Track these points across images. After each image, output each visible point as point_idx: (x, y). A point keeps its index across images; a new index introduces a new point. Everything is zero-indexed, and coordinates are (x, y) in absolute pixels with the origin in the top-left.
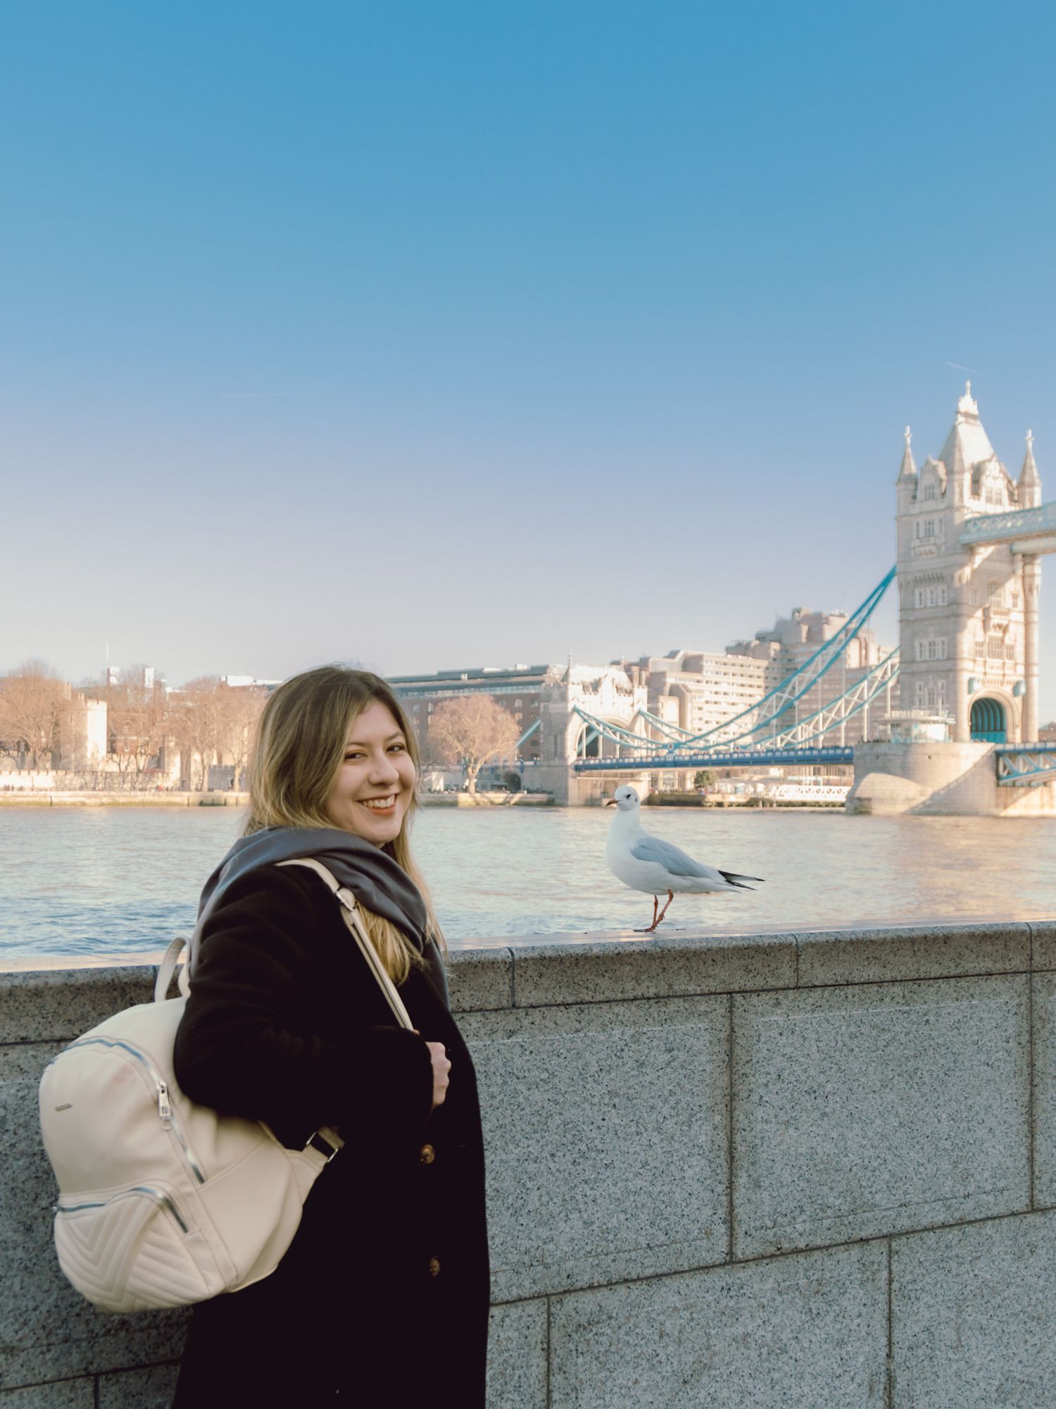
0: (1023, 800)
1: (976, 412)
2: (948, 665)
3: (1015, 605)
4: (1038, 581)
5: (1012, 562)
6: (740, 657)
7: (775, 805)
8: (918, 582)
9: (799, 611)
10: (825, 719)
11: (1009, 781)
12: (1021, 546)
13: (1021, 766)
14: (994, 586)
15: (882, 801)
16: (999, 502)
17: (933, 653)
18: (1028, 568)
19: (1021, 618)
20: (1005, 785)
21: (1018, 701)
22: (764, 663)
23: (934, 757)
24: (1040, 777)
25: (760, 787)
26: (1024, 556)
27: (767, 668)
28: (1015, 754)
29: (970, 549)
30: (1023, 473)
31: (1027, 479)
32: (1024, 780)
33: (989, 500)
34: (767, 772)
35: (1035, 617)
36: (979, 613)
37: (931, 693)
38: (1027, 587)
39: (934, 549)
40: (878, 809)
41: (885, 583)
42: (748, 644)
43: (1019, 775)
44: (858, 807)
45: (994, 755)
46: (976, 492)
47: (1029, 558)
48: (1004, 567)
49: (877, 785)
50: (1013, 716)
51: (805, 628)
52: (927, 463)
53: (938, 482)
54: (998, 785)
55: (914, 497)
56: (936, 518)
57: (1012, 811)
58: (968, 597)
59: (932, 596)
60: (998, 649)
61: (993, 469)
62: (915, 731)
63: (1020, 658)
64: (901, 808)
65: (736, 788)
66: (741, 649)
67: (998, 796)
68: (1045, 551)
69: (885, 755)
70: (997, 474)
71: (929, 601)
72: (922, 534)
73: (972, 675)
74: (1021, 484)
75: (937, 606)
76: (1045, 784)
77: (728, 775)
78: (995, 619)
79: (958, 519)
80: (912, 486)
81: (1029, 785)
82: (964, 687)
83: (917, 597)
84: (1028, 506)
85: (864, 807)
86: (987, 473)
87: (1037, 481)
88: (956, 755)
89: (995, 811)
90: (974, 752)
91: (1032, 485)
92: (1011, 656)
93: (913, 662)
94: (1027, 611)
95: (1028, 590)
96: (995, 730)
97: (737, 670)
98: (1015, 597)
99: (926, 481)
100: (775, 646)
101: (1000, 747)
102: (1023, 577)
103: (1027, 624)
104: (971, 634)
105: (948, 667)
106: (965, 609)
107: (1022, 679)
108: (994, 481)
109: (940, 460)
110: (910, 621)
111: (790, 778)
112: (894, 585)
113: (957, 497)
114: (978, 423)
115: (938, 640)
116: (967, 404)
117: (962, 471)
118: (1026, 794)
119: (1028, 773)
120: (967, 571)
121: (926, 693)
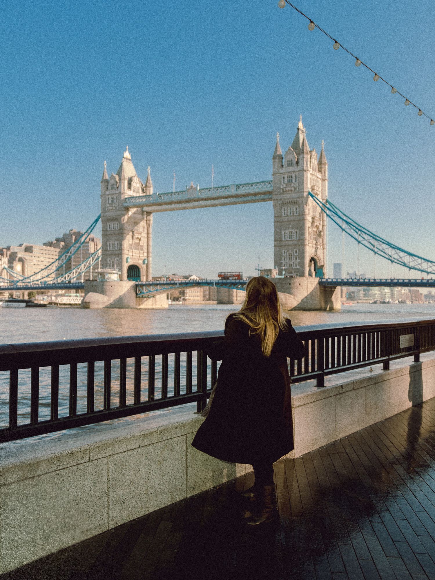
0: (146, 303)
1: (130, 158)
2: (119, 252)
3: (144, 231)
4: (152, 222)
5: (143, 215)
6: (48, 247)
7: (59, 305)
8: (109, 220)
9: (72, 230)
10: (76, 272)
11: (141, 295)
12: (145, 209)
13: (144, 290)
14: (136, 223)
15: (94, 303)
16: (138, 192)
17: (113, 247)
18: (148, 217)
19: (146, 235)
20: (139, 297)
21: (144, 266)
22: (58, 250)
23: (113, 287)
24: (152, 294)
25: (53, 298)
26: (147, 213)
27: (59, 252)
28: (142, 285)
29: (127, 209)
30: (147, 182)
31: (148, 185)
32: (146, 295)
33: (134, 191)
34: (58, 292)
35: (151, 236)
36: (131, 233)
37: (113, 263)
38: (148, 224)
39: (114, 208)
40: (92, 306)
41: (97, 221)
42: (52, 242)
43: (143, 293)
44: (85, 305)
45: (135, 286)
46: (129, 187)
47: (149, 213)
48: (140, 217)
49: (93, 297)
50: (143, 272)
51: (74, 237)
52: (112, 175)
53: (116, 183)
54: (137, 297)
55: (107, 188)
56: (115, 196)
57: (142, 307)
58: (127, 227)
59: (113, 226)
60: (137, 246)
61: (136, 180)
62: (106, 277)
63: (146, 251)
64: (101, 306)
65: (43, 298)
66: (50, 244)
67: (136, 301)
68: (154, 211)
69: (95, 286)
70: (137, 182)
71: (112, 228)
72: (110, 202)
73: (128, 256)
74: (146, 186)
75: (115, 230)
76: (153, 296)
77: (42, 293)
78: (136, 236)
79: (123, 197)
80: (106, 184)
81: (148, 297)
82: (124, 261)
83: (108, 226)
84: (148, 194)
85: (87, 305)
86: (134, 181)
87: (151, 185)
88: (121, 286)
89: (136, 307)
90: (128, 285)
91: (149, 187)
92: (142, 250)
93: (107, 250)
94: (148, 233)
95: (148, 225)
96: (137, 277)
97: (47, 252)
98: (144, 227)
99: (112, 182)
100: (62, 244)
101: (137, 283)
102: (147, 221)
103: (148, 238)
104: (128, 241)
105: (119, 253)
106: (125, 231)
107: (146, 258)
108: (136, 184)
109: (117, 174)
110: (106, 235)
111: (67, 294)
112: (100, 221)
113: (122, 189)
114: (131, 162)
115: (116, 243)
116: (127, 154)
117: (124, 180)
118: (146, 300)
119: (147, 292)
120: (126, 217)
121: (111, 262)
